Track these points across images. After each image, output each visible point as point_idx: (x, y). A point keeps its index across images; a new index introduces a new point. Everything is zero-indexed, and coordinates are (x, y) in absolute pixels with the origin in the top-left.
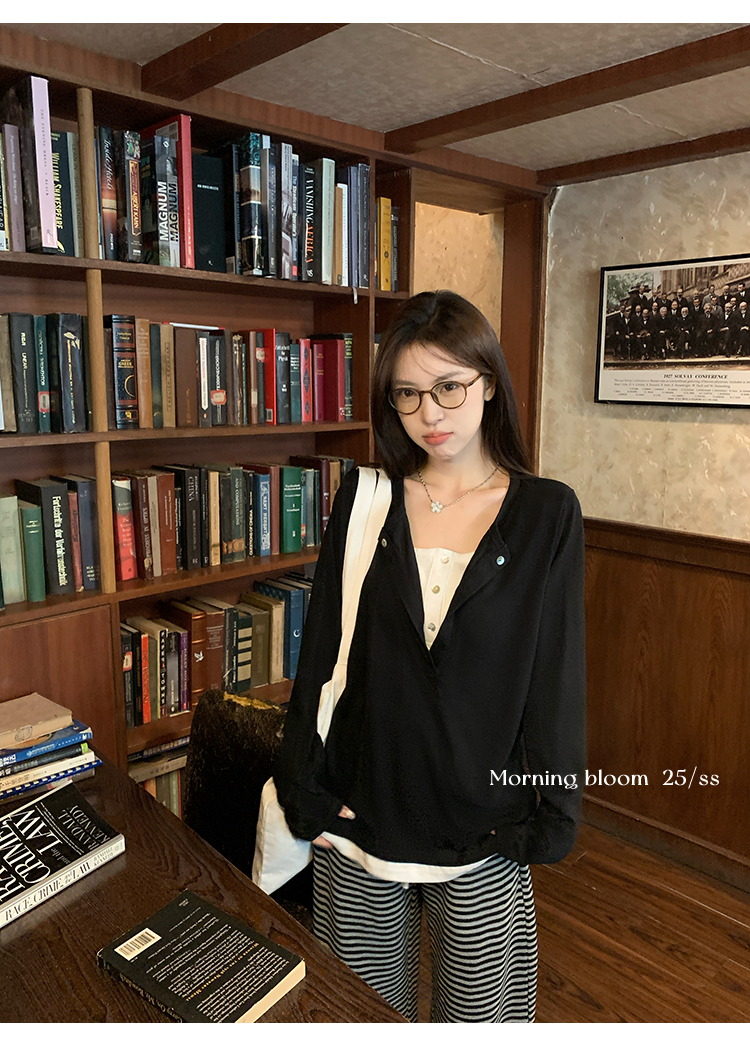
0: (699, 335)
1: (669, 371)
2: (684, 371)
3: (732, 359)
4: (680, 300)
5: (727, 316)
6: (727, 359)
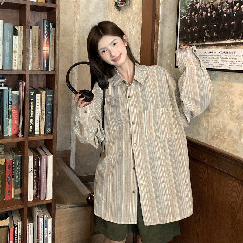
0: (221, 27)
1: (207, 50)
2: (213, 49)
3: (238, 41)
4: (212, 7)
5: (234, 15)
6: (234, 41)
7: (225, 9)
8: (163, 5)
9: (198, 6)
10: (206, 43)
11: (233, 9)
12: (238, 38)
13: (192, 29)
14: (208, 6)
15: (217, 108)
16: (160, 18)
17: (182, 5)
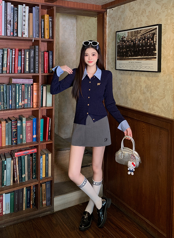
0: (135, 50)
4: (131, 40)
7: (136, 42)
8: (108, 37)
9: (125, 39)
10: (129, 58)
11: (140, 42)
12: (142, 56)
13: (123, 51)
14: (129, 40)
15: (135, 89)
16: (107, 44)
17: (118, 38)
